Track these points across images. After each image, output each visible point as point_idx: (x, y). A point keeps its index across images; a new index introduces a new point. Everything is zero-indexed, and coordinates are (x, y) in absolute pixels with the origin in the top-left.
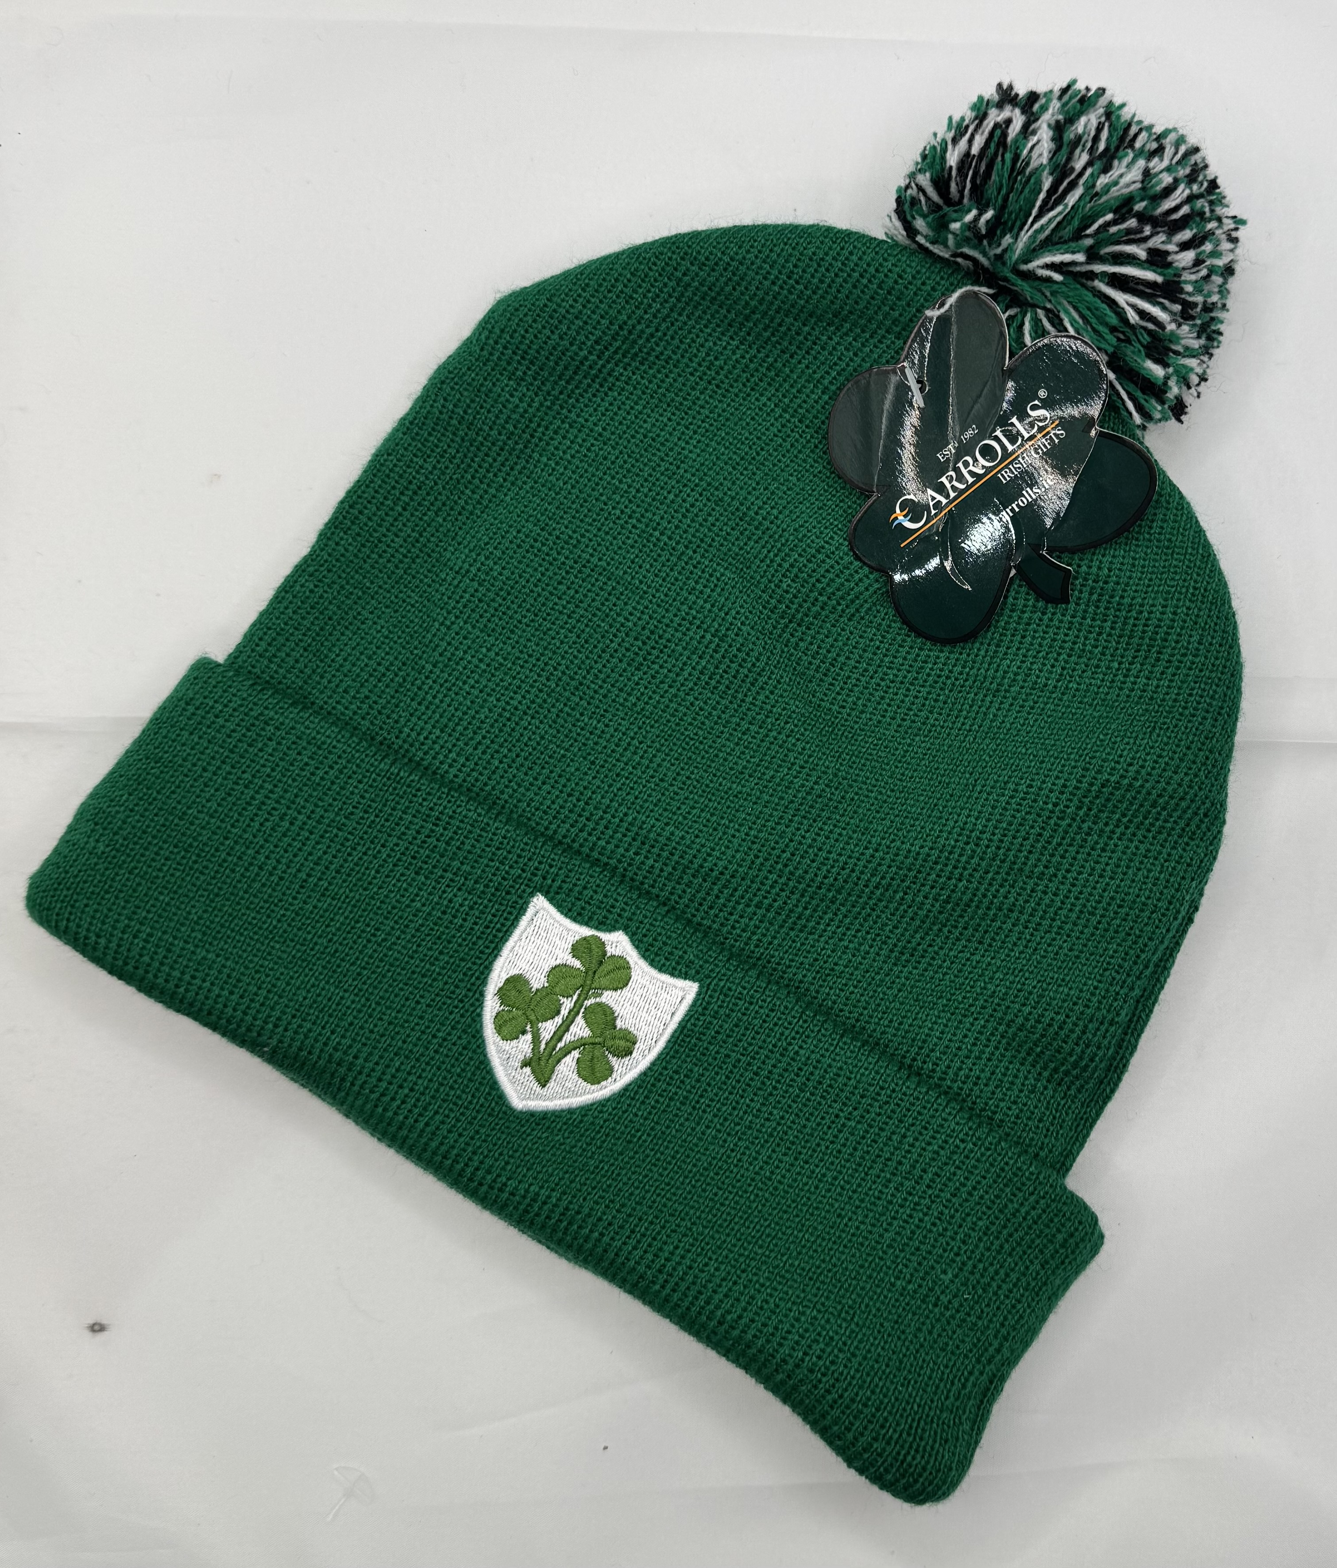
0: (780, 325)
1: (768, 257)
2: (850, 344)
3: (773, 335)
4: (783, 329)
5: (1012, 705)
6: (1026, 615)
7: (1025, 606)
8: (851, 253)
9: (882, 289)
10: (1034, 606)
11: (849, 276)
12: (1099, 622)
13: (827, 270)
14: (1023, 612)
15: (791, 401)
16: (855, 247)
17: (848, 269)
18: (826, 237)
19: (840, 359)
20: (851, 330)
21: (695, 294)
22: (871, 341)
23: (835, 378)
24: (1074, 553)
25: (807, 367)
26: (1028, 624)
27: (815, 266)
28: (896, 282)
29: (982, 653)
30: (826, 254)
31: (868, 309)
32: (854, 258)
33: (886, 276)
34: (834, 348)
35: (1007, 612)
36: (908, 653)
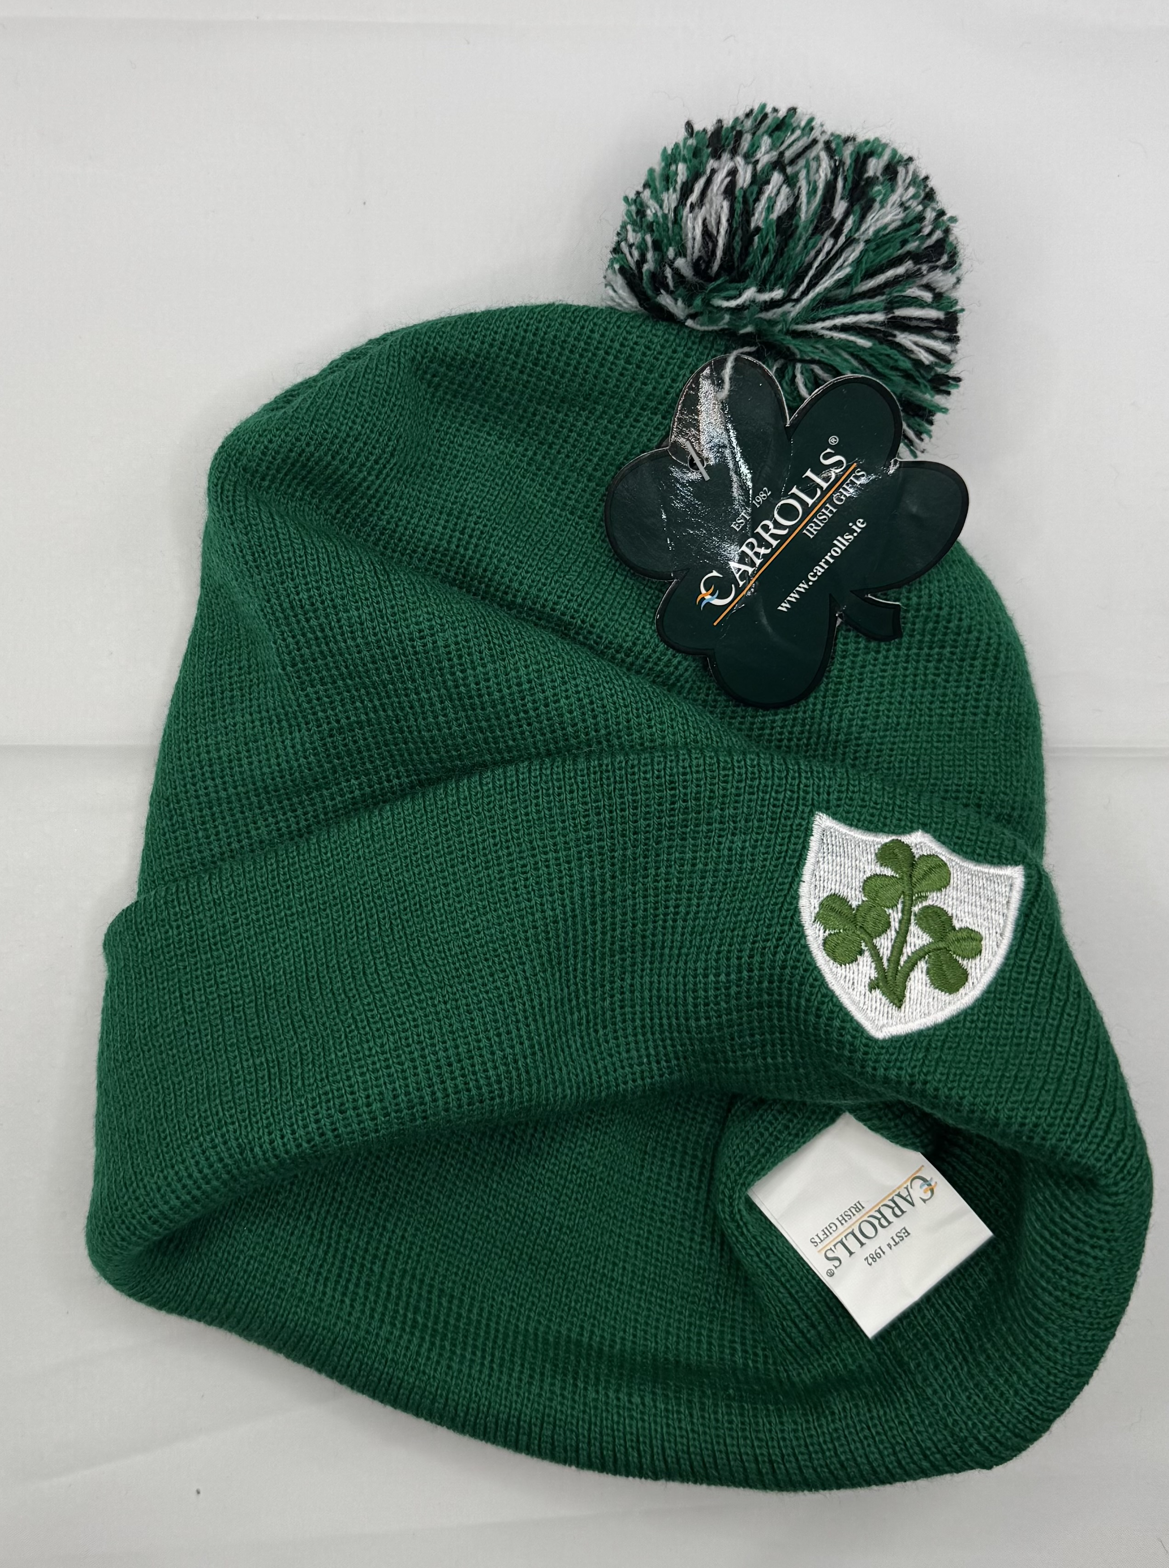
0: (534, 415)
1: (511, 346)
2: (606, 427)
3: (529, 425)
4: (538, 418)
5: (868, 751)
6: (860, 658)
7: (857, 649)
8: (592, 331)
9: (630, 364)
10: (866, 647)
11: (594, 355)
12: (937, 650)
13: (571, 352)
14: (855, 656)
15: (558, 494)
16: (595, 324)
17: (592, 348)
18: (564, 318)
19: (598, 444)
20: (604, 412)
21: (446, 393)
22: (627, 421)
23: (598, 464)
24: (900, 587)
25: (568, 456)
26: (863, 667)
27: (559, 349)
28: (644, 354)
29: (819, 707)
30: (568, 335)
31: (618, 387)
32: (596, 336)
33: (632, 349)
34: (591, 434)
35: (838, 659)
36: (741, 723)
